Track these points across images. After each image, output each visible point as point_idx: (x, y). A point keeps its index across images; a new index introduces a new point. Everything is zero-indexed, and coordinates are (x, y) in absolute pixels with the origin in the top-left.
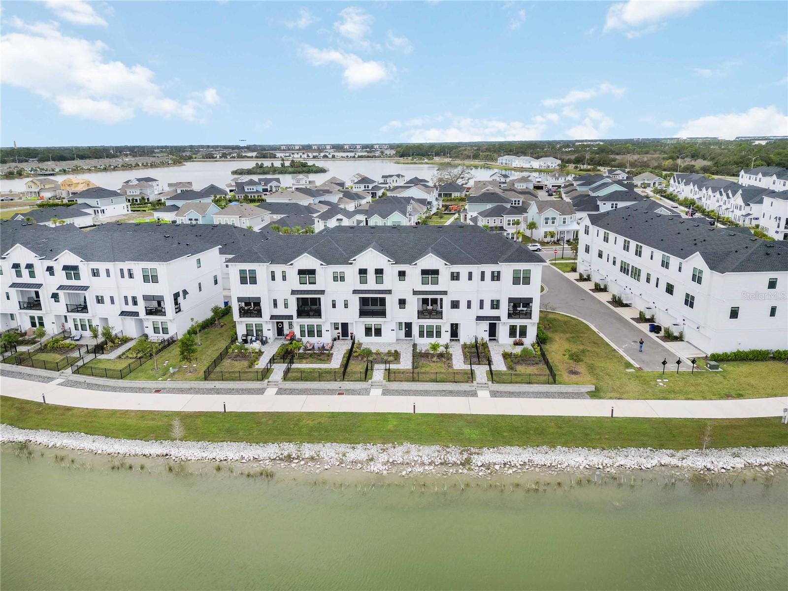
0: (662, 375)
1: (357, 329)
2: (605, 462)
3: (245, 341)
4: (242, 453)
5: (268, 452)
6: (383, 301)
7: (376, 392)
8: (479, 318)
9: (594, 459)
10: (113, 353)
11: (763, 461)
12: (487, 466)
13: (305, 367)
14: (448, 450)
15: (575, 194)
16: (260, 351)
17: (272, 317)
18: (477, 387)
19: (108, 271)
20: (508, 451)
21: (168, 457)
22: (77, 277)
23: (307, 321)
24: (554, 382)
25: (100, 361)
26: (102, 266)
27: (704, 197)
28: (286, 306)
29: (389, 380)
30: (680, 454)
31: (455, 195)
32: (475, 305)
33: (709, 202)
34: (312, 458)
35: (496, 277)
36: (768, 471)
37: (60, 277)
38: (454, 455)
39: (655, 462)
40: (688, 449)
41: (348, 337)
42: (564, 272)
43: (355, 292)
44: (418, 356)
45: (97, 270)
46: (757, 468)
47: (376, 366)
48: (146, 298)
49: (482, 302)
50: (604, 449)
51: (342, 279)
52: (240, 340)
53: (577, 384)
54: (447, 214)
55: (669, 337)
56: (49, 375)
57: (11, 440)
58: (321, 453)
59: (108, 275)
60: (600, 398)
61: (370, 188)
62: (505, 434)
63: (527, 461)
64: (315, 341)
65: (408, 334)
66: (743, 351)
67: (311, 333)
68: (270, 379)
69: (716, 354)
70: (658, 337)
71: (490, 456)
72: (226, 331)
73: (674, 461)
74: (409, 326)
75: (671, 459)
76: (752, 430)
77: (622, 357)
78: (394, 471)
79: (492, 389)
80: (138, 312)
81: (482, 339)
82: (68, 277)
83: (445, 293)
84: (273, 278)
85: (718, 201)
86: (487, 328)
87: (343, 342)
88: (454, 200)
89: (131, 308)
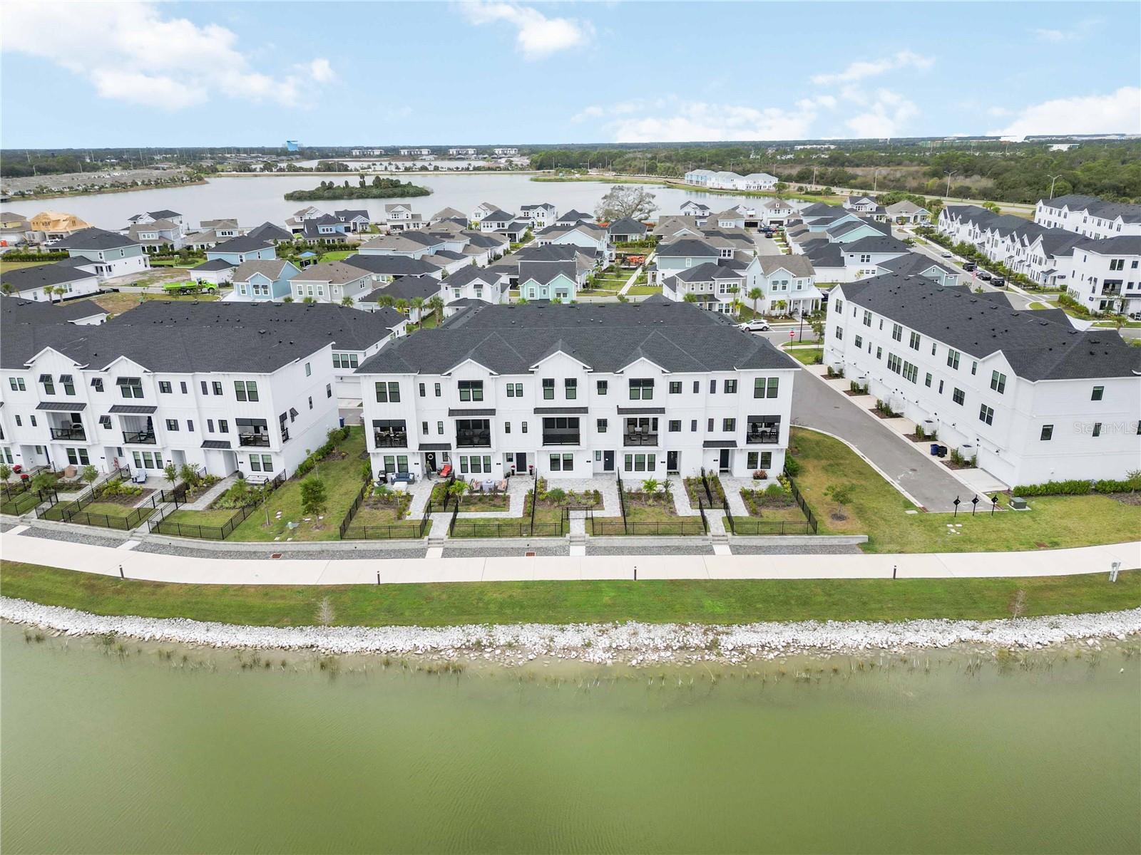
0: (953, 518)
1: (540, 457)
2: (890, 639)
3: (384, 480)
4: (414, 642)
5: (448, 639)
6: (575, 423)
7: (578, 551)
8: (708, 444)
9: (877, 636)
10: (199, 501)
11: (1088, 633)
12: (741, 650)
13: (474, 517)
14: (687, 629)
15: (805, 237)
16: (408, 494)
17: (422, 447)
18: (713, 540)
19: (183, 385)
20: (765, 629)
21: (314, 649)
22: (139, 393)
23: (470, 452)
24: (815, 532)
25: (185, 513)
26: (175, 379)
27: (988, 243)
28: (441, 431)
29: (594, 535)
30: (984, 626)
31: (633, 237)
32: (703, 425)
33: (994, 250)
34: (510, 645)
35: (731, 387)
36: (1094, 646)
37: (113, 395)
38: (696, 637)
39: (953, 638)
40: (994, 619)
41: (526, 471)
42: (806, 364)
43: (537, 411)
44: (626, 498)
45: (168, 383)
46: (1080, 642)
47: (572, 514)
48: (240, 422)
49: (711, 422)
50: (887, 622)
51: (520, 393)
52: (376, 478)
53: (844, 533)
54: (625, 269)
55: (959, 462)
56: (115, 536)
57: (89, 631)
58: (521, 638)
59: (184, 390)
60: (876, 552)
61: (506, 227)
62: (759, 606)
63: (790, 641)
64: (481, 477)
65: (609, 465)
66: (1057, 483)
67: (476, 469)
68: (431, 535)
69: (1023, 487)
70: (942, 462)
71: (743, 636)
72: (351, 464)
73: (977, 636)
74: (609, 455)
75: (973, 633)
76: (1073, 591)
77: (898, 492)
78: (620, 660)
79: (733, 543)
80: (229, 442)
81: (711, 472)
82: (126, 393)
83: (662, 411)
84: (423, 393)
85: (1008, 250)
86: (718, 457)
87: (519, 479)
88: (632, 245)
89: (218, 436)
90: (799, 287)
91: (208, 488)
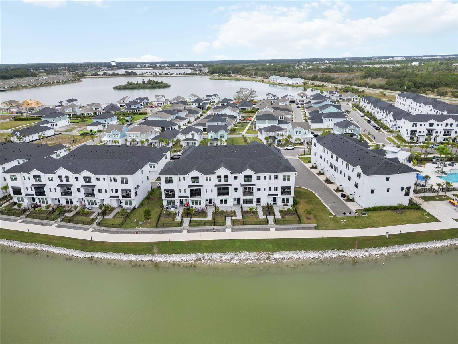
0: (344, 219)
1: (216, 200)
2: (320, 256)
3: (167, 208)
4: (181, 258)
5: (191, 257)
6: (227, 189)
7: (229, 230)
8: (269, 195)
9: (315, 255)
10: (110, 215)
11: (376, 253)
12: (276, 259)
13: (197, 220)
14: (261, 254)
15: (311, 110)
16: (175, 212)
17: (179, 197)
18: (270, 226)
19: (104, 179)
20: (283, 253)
21: (152, 261)
22: (90, 181)
23: (194, 199)
24: (301, 223)
25: (106, 220)
26: (101, 177)
27: (376, 112)
28: (185, 192)
29: (234, 225)
30: (346, 252)
31: (248, 109)
32: (267, 190)
33: (378, 115)
34: (209, 259)
35: (276, 178)
36: (377, 257)
37: (82, 182)
38: (263, 256)
39: (337, 255)
40: (350, 249)
41: (212, 204)
42: (305, 163)
43: (216, 185)
44: (244, 213)
45: (99, 178)
46: (374, 256)
47: (227, 218)
48: (122, 190)
49: (270, 188)
50: (319, 251)
51: (210, 180)
52: (165, 207)
53: (309, 224)
54: (245, 123)
55: (349, 200)
56: (86, 227)
57: (85, 256)
58: (212, 257)
60: (319, 229)
61: (201, 105)
62: (282, 246)
63: (291, 257)
64: (198, 206)
65: (238, 202)
66: (377, 207)
67: (196, 204)
68: (184, 226)
69: (366, 208)
70: (344, 199)
71: (277, 255)
72: (156, 202)
73: (344, 254)
74: (238, 200)
75: (343, 254)
76: (374, 241)
77: (328, 210)
78: (241, 263)
79: (276, 227)
80: (118, 196)
81: (270, 204)
82: (86, 181)
83: (254, 185)
84: (180, 180)
85: (382, 115)
86: (272, 199)
87: (210, 207)
88: (247, 112)
89: (115, 194)
90: (305, 133)
91: (112, 211)
